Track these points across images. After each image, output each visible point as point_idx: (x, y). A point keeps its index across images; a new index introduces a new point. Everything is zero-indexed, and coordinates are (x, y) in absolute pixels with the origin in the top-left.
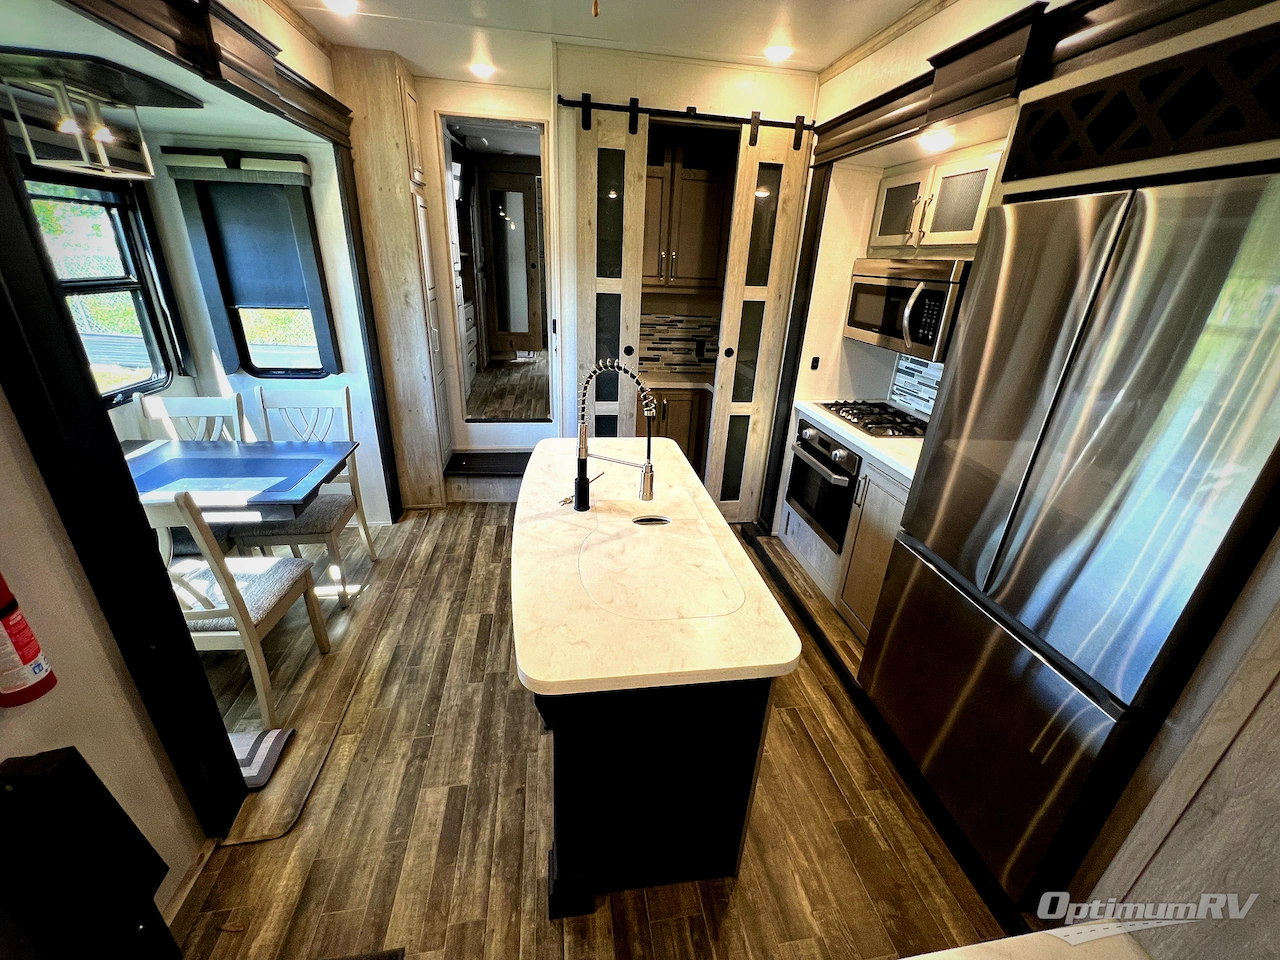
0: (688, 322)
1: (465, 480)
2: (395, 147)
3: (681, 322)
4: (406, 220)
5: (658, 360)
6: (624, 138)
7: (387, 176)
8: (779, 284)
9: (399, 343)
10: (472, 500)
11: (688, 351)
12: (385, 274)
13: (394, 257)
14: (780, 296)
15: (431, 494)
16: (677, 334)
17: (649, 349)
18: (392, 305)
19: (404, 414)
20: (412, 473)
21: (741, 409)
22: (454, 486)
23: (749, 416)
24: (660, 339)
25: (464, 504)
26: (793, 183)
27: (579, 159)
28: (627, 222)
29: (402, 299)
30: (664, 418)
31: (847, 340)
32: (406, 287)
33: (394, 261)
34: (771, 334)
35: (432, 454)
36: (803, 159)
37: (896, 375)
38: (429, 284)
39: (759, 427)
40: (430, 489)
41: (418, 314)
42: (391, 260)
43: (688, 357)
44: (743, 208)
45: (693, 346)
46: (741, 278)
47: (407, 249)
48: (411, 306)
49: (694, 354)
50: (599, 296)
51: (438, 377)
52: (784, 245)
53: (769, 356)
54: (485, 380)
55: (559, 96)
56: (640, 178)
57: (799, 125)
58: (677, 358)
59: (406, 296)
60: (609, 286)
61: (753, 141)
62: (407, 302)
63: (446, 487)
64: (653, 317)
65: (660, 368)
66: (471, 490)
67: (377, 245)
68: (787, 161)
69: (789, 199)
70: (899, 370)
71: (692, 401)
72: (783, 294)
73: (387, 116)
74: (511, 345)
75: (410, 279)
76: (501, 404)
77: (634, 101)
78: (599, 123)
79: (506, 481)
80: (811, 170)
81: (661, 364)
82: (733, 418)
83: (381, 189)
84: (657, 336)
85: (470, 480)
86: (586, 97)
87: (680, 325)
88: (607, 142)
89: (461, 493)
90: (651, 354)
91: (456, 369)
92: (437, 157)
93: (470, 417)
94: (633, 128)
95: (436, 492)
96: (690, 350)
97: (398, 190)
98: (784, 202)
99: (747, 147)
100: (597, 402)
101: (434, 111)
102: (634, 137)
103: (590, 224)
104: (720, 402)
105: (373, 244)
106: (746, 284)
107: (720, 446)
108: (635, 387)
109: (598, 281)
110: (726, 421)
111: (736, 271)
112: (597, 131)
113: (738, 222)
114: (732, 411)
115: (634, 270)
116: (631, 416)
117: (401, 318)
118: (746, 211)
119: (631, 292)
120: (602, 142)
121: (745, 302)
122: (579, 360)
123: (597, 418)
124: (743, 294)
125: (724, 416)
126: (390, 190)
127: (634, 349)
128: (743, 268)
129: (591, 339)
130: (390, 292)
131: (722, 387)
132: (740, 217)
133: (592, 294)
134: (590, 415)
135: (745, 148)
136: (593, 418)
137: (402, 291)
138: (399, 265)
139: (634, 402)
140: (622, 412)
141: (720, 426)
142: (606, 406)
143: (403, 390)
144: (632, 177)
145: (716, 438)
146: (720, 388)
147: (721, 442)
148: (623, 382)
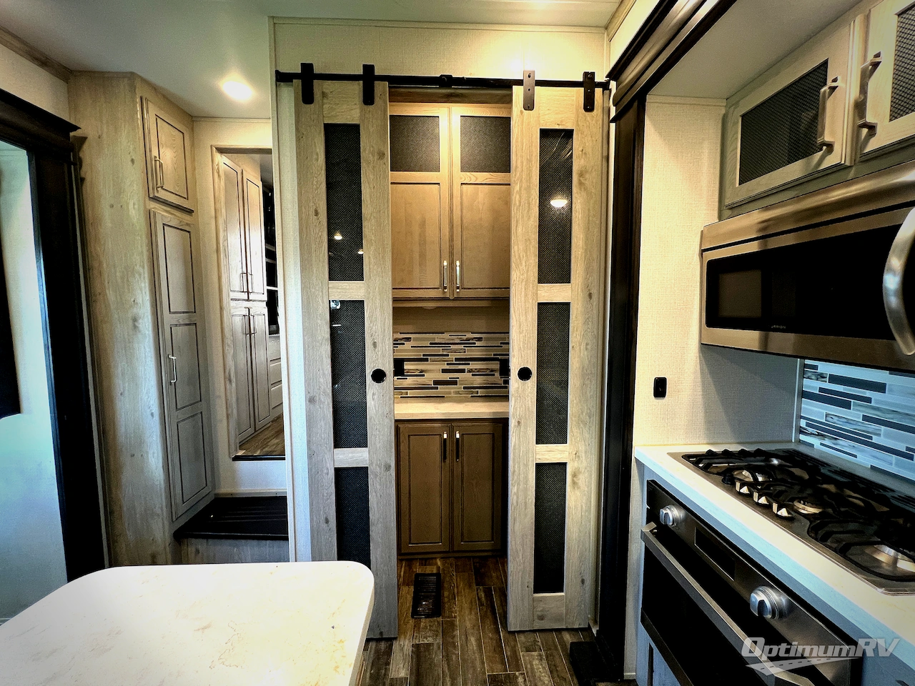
0: (488, 339)
1: (205, 541)
2: (130, 163)
3: (479, 339)
4: (139, 238)
5: (455, 383)
6: (358, 111)
7: (119, 192)
8: (586, 279)
9: (123, 373)
11: (491, 373)
12: (111, 295)
13: (122, 278)
14: (590, 295)
16: (476, 353)
17: (444, 371)
18: (117, 331)
19: (125, 459)
20: (130, 535)
21: (551, 453)
23: (565, 464)
24: (456, 359)
26: (589, 150)
27: (299, 137)
28: (366, 209)
29: (130, 323)
30: (457, 457)
31: (706, 348)
32: (135, 310)
33: (123, 282)
34: (583, 347)
35: (158, 511)
36: (600, 122)
37: (800, 403)
39: (582, 480)
40: (154, 556)
41: (147, 339)
42: (119, 280)
43: (490, 379)
44: (524, 185)
45: (496, 365)
46: (531, 273)
47: (138, 268)
48: (140, 331)
49: (497, 374)
50: (331, 302)
52: (587, 229)
53: (584, 376)
55: (277, 72)
56: (382, 155)
57: (588, 82)
58: (478, 381)
59: (135, 320)
60: (348, 290)
61: (529, 105)
62: (135, 327)
64: (446, 336)
65: (458, 393)
66: (211, 554)
68: (578, 125)
69: (587, 172)
70: (805, 395)
71: (493, 434)
72: (594, 291)
73: (124, 134)
75: (139, 300)
77: (369, 69)
78: (324, 95)
79: (255, 542)
80: (613, 126)
81: (459, 387)
82: (540, 467)
83: (112, 206)
84: (452, 356)
85: (211, 541)
86: (307, 68)
87: (478, 344)
88: (336, 116)
90: (447, 377)
92: (212, 187)
94: (368, 98)
95: (161, 560)
96: (492, 371)
97: (131, 206)
98: (581, 175)
99: (521, 112)
100: (338, 451)
101: (211, 146)
102: (371, 108)
103: (317, 213)
104: (519, 445)
105: (100, 263)
106: (540, 282)
107: (525, 509)
108: (391, 427)
109: (330, 286)
110: (530, 472)
111: (524, 264)
112: (323, 105)
113: (520, 202)
114: (538, 457)
115: (379, 269)
116: (388, 468)
117: (128, 345)
118: (529, 189)
119: (378, 297)
120: (328, 117)
121: (539, 304)
122: (307, 392)
123: (338, 471)
124: (537, 294)
125: (526, 465)
126: (121, 206)
127: (387, 373)
128: (533, 261)
129: (325, 363)
130: (116, 316)
131: (519, 423)
132: (520, 196)
133: (323, 302)
134: (327, 469)
135: (519, 113)
136: (332, 473)
137: (130, 315)
138: (128, 285)
139: (391, 448)
140: (372, 463)
141: (522, 479)
142: (350, 455)
143: (126, 430)
144: (371, 155)
145: (518, 498)
146: (517, 423)
147: (526, 503)
148: (372, 419)
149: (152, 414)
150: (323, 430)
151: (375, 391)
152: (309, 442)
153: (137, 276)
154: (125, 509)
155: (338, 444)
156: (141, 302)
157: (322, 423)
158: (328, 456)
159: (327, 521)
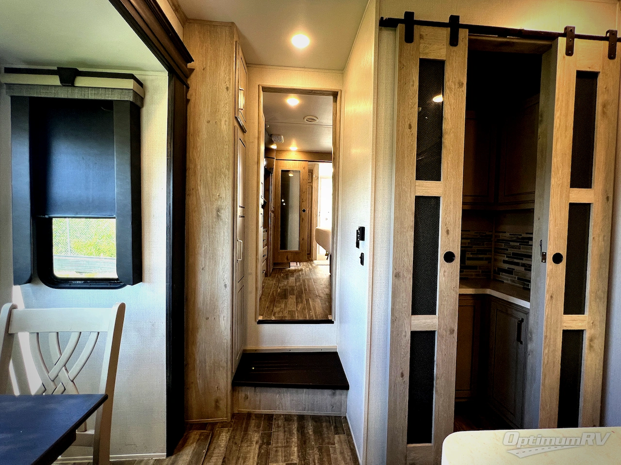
1: (253, 389)
2: (225, 90)
6: (445, 50)
7: (215, 112)
8: (605, 185)
9: (206, 252)
10: (257, 411)
12: (202, 191)
13: (212, 177)
14: (608, 198)
15: (217, 407)
18: (204, 219)
19: (202, 323)
21: (574, 322)
22: (242, 395)
23: (582, 331)
25: (249, 415)
26: (611, 88)
27: (401, 68)
28: (447, 126)
29: (215, 213)
32: (219, 203)
33: (212, 181)
38: (240, 202)
39: (596, 344)
40: (217, 401)
41: (226, 226)
42: (209, 179)
44: (563, 112)
46: (566, 180)
47: (224, 170)
48: (221, 220)
50: (418, 198)
51: (238, 285)
54: (271, 282)
55: (381, 18)
56: (461, 85)
57: (612, 38)
59: (218, 210)
60: (428, 188)
61: (570, 51)
62: (218, 216)
63: (232, 396)
66: (258, 399)
67: (199, 167)
68: (603, 69)
69: (608, 104)
72: (610, 195)
73: (223, 69)
74: (287, 259)
75: (223, 195)
76: (286, 304)
77: (454, 19)
78: (421, 37)
82: (566, 333)
83: (208, 122)
85: (258, 389)
86: (409, 15)
88: (428, 53)
89: (247, 403)
91: (254, 276)
93: (261, 318)
94: (454, 41)
95: (222, 404)
97: (223, 123)
98: (604, 106)
99: (564, 57)
100: (413, 316)
101: (259, 85)
102: (455, 48)
103: (410, 127)
104: (551, 315)
105: (195, 166)
106: (572, 186)
107: (553, 367)
108: (456, 299)
109: (417, 184)
110: (559, 337)
111: (560, 172)
112: (420, 44)
113: (560, 125)
114: (565, 324)
115: (454, 173)
116: (452, 331)
117: (211, 230)
118: (566, 115)
119: (452, 194)
120: (423, 53)
121: (571, 204)
122: (394, 269)
123: (414, 334)
124: (569, 196)
125: (556, 331)
126: (216, 122)
127: (456, 255)
128: (568, 170)
129: (409, 245)
130: (204, 207)
131: (551, 297)
132: (560, 121)
133: (411, 197)
134: (406, 332)
135: (562, 58)
136: (409, 335)
137: (215, 207)
138: (216, 184)
139: (455, 315)
140: (440, 329)
141: (552, 343)
142: (424, 321)
143: (204, 298)
144: (453, 84)
145: (548, 357)
146: (550, 297)
147: (554, 363)
148: (443, 292)
149: (225, 286)
150: (404, 300)
151: (446, 269)
152: (393, 310)
153: (223, 176)
154: (198, 362)
155: (415, 312)
156: (224, 197)
157: (404, 294)
158: (406, 321)
159: (402, 375)
